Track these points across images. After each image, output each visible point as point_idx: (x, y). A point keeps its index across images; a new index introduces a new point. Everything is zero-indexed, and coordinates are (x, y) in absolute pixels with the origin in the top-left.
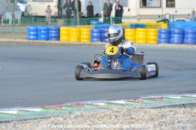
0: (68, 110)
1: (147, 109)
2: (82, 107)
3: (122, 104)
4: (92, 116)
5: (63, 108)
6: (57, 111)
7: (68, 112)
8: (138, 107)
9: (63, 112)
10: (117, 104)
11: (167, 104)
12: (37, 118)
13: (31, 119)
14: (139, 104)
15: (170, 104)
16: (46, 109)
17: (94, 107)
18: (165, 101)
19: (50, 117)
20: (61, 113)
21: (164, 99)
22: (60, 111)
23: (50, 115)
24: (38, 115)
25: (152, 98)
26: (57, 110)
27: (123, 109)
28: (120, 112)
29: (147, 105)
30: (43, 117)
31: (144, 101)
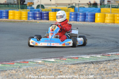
0: (19, 66)
4: (34, 69)
5: (15, 64)
7: (18, 67)
8: (63, 63)
10: (49, 61)
11: (82, 62)
14: (64, 61)
15: (84, 62)
16: (4, 64)
17: (35, 63)
18: (80, 59)
19: (7, 70)
20: (13, 67)
21: (79, 58)
22: (13, 66)
23: (6, 69)
26: (11, 65)
27: (54, 65)
28: (52, 67)
29: (69, 63)
30: (2, 70)
31: (67, 59)
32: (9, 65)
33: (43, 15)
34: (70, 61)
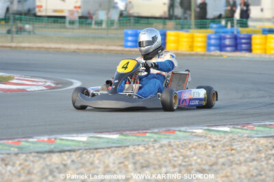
0: (154, 138)
1: (256, 139)
2: (172, 134)
3: (225, 132)
4: (182, 145)
5: (148, 135)
6: (139, 139)
7: (152, 140)
8: (246, 135)
9: (147, 140)
10: (218, 131)
12: (111, 147)
13: (103, 148)
14: (247, 132)
16: (125, 135)
17: (188, 134)
19: (128, 146)
20: (143, 141)
22: (142, 138)
23: (128, 144)
24: (114, 143)
25: (266, 125)
26: (138, 137)
27: (225, 138)
28: (220, 141)
29: (257, 134)
30: (120, 145)
31: (256, 128)
32: (135, 136)
33: (238, 41)
34: (262, 132)
